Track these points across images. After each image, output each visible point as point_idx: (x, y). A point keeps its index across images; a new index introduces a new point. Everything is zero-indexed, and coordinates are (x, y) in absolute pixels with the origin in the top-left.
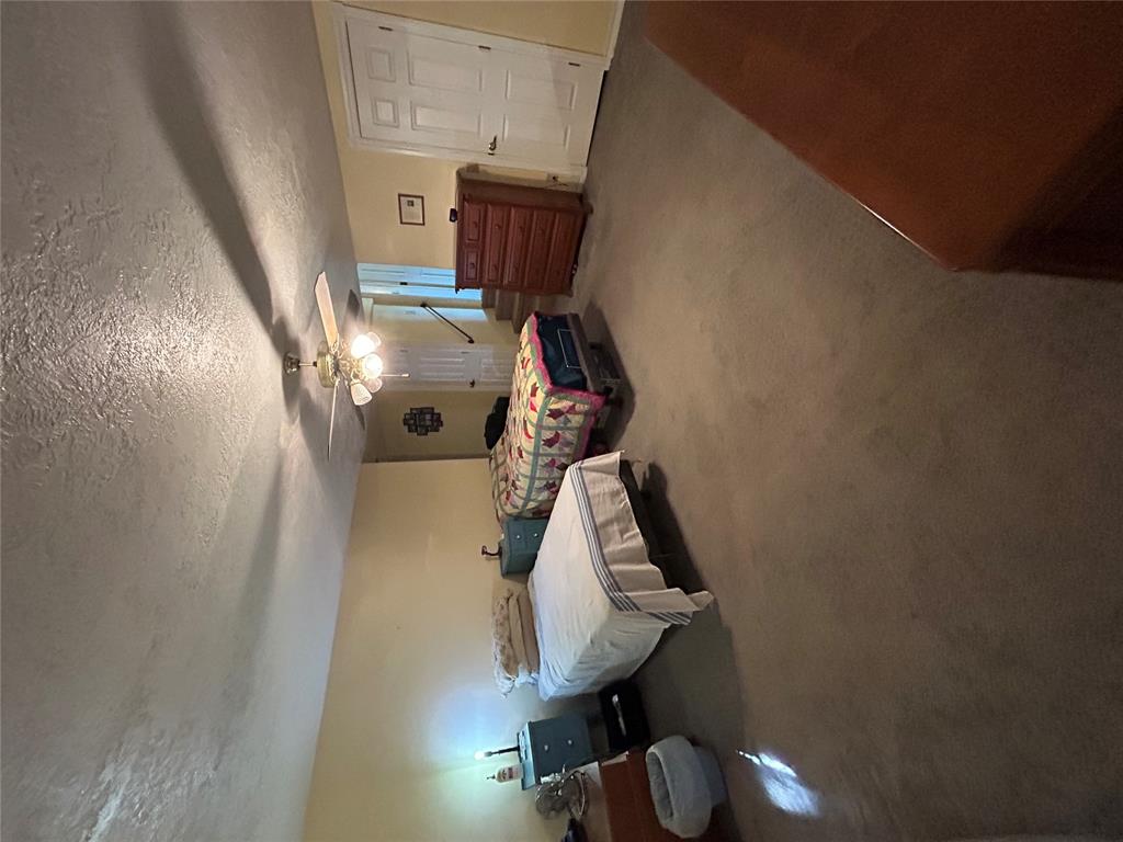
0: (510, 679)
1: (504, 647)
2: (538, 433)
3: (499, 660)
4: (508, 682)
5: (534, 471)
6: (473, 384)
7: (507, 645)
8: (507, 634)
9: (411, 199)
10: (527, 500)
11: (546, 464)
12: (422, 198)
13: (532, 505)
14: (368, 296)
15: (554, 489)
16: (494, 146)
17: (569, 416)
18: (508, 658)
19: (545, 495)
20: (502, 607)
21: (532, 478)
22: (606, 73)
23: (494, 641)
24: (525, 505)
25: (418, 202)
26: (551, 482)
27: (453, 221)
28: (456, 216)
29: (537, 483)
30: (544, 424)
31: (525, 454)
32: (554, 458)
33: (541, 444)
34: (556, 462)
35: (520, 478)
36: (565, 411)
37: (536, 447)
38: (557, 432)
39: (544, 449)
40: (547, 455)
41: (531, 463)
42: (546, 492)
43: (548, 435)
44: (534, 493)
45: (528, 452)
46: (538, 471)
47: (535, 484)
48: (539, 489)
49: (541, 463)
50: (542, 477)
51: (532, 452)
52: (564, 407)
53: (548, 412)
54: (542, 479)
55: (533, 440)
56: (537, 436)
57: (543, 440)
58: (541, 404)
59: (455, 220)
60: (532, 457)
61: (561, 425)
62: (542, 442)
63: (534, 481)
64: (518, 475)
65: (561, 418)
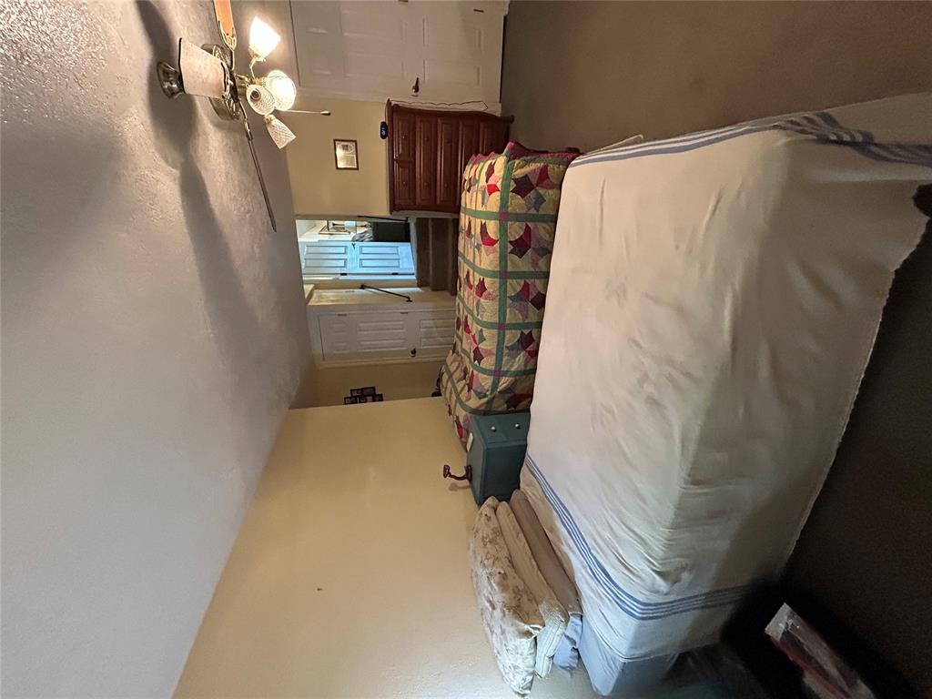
0: (528, 634)
1: (504, 576)
2: (503, 230)
3: (499, 606)
4: (525, 641)
5: (502, 313)
6: (414, 352)
7: (510, 571)
8: (505, 553)
9: (346, 143)
10: (498, 374)
11: (517, 295)
12: (355, 141)
13: (505, 382)
14: (309, 282)
15: (530, 348)
16: (416, 88)
17: (542, 191)
18: (517, 592)
19: (519, 362)
20: (489, 519)
21: (501, 327)
22: (505, 18)
23: (483, 573)
24: (495, 384)
25: (352, 145)
26: (526, 332)
27: (383, 137)
28: (386, 130)
29: (507, 336)
30: (510, 209)
31: (488, 282)
32: (527, 281)
33: (509, 250)
34: (531, 290)
35: (485, 334)
36: (534, 181)
37: (503, 258)
38: (527, 226)
39: (513, 263)
40: (517, 275)
41: (497, 293)
42: (522, 354)
43: (516, 231)
44: (505, 359)
45: (492, 274)
46: (508, 310)
47: (506, 339)
48: (511, 348)
49: (511, 293)
50: (514, 322)
51: (498, 269)
52: (534, 171)
53: (513, 185)
54: (514, 326)
55: (497, 245)
56: (501, 236)
57: (511, 242)
58: (502, 173)
59: (386, 135)
60: (498, 280)
61: (533, 211)
62: (510, 247)
63: (504, 333)
64: (481, 330)
65: (532, 194)
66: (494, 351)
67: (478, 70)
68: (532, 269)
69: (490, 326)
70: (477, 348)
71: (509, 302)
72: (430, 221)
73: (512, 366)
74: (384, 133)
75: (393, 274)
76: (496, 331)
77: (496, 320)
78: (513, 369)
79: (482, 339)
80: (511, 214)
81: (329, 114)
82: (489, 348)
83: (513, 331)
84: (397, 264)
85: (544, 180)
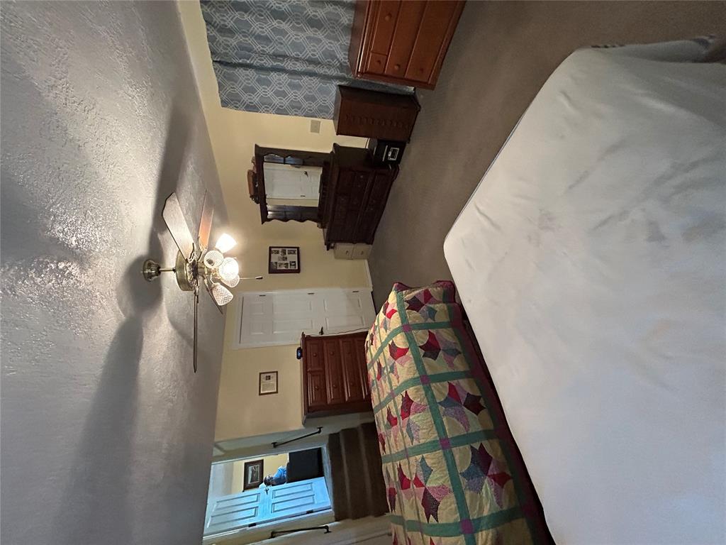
9: (268, 375)
10: (468, 528)
11: (447, 400)
12: (277, 372)
16: (321, 333)
17: (431, 306)
22: (372, 293)
25: (273, 376)
26: (477, 446)
27: (298, 358)
28: (301, 352)
29: (457, 457)
30: (410, 321)
31: (411, 392)
32: (451, 382)
33: (422, 354)
34: (460, 393)
35: (429, 462)
36: (422, 301)
37: (418, 362)
38: (429, 332)
39: (430, 366)
40: (439, 378)
41: (425, 400)
42: (486, 481)
43: (422, 337)
44: (468, 495)
45: (412, 382)
46: (444, 419)
47: (457, 462)
48: (468, 475)
49: (440, 399)
50: (457, 434)
51: (417, 375)
52: (419, 293)
53: (407, 305)
54: (460, 440)
55: (409, 353)
56: (410, 343)
57: (420, 347)
58: (396, 300)
59: (301, 356)
60: (421, 386)
61: (430, 321)
62: (422, 352)
63: (451, 451)
64: (423, 459)
65: (424, 308)
66: (448, 484)
67: (362, 318)
68: (450, 370)
69: (431, 447)
70: (426, 492)
71: (442, 409)
72: (341, 436)
73: (481, 508)
74: (299, 354)
75: (308, 512)
76: (440, 453)
77: (434, 436)
78: (486, 513)
79: (427, 471)
80: (412, 325)
81: (261, 278)
82: (440, 482)
83: (461, 447)
84: (312, 501)
85: (429, 299)
